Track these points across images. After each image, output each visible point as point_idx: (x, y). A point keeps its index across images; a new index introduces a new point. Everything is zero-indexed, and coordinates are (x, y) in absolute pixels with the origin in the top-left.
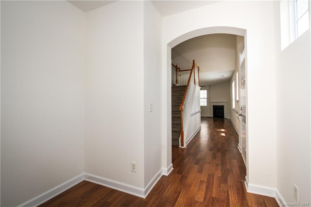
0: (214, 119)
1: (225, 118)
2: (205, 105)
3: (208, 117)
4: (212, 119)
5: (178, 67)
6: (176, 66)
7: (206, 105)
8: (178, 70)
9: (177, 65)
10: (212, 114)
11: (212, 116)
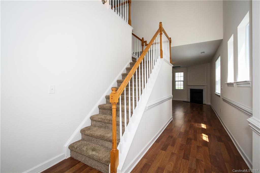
0: (191, 104)
1: (204, 103)
2: (181, 89)
3: (184, 101)
4: (189, 104)
5: (144, 40)
6: (141, 39)
7: (183, 89)
8: (145, 44)
9: (143, 38)
10: (189, 97)
11: (189, 101)
